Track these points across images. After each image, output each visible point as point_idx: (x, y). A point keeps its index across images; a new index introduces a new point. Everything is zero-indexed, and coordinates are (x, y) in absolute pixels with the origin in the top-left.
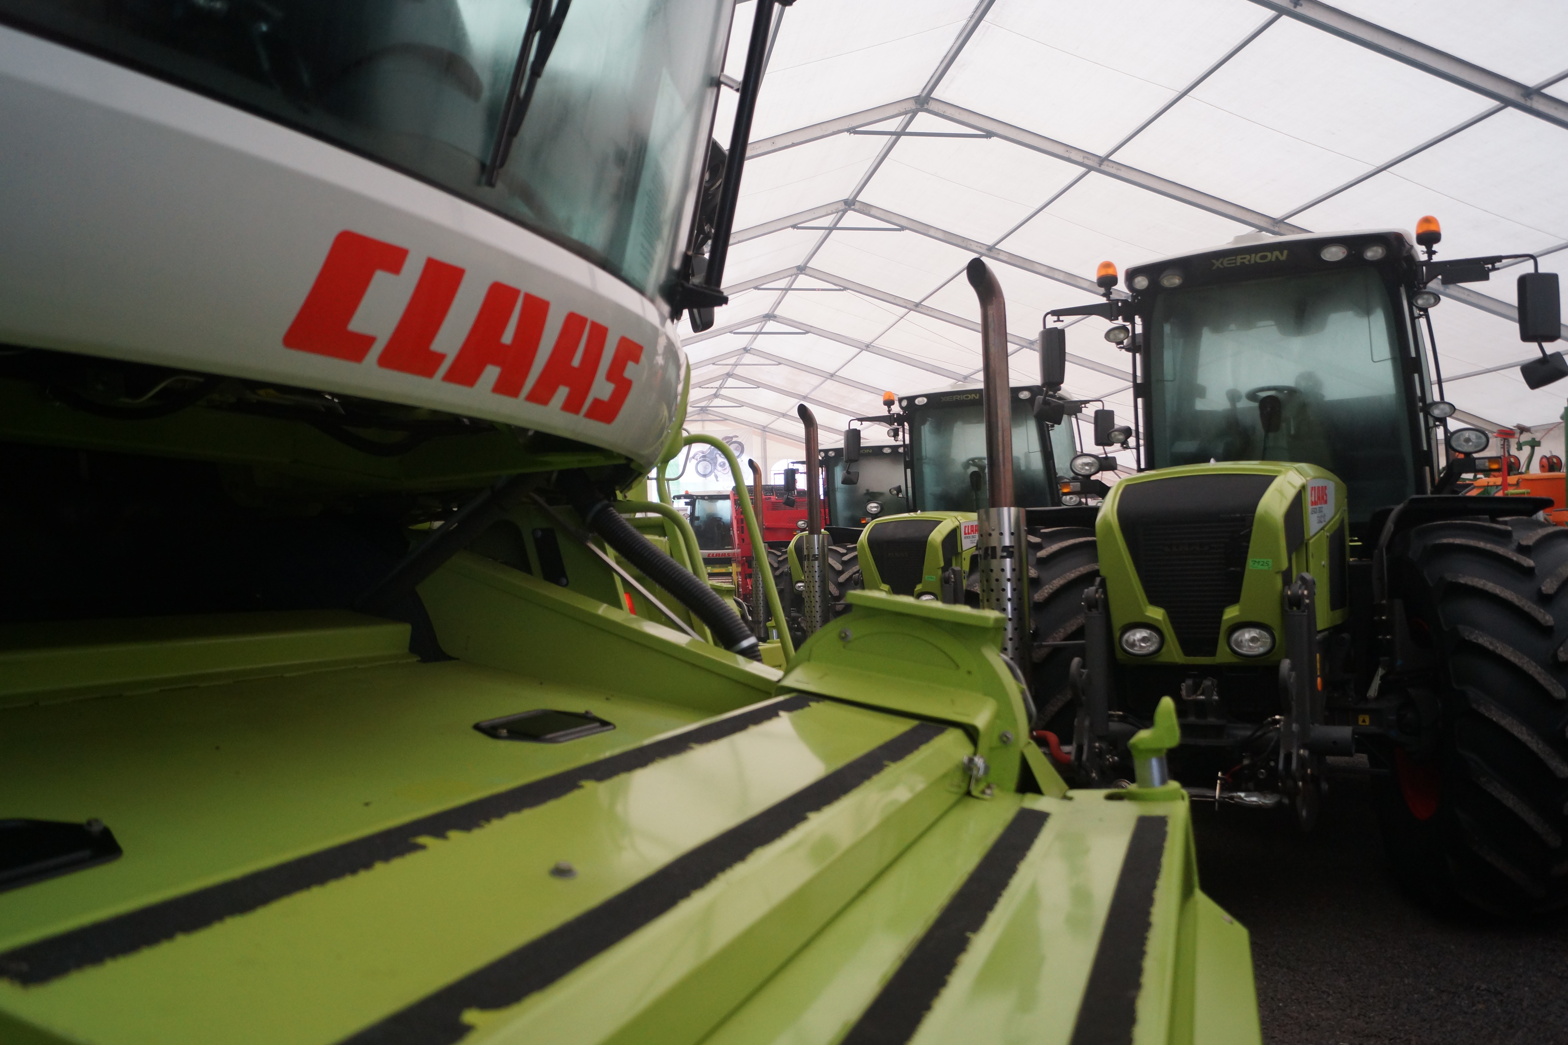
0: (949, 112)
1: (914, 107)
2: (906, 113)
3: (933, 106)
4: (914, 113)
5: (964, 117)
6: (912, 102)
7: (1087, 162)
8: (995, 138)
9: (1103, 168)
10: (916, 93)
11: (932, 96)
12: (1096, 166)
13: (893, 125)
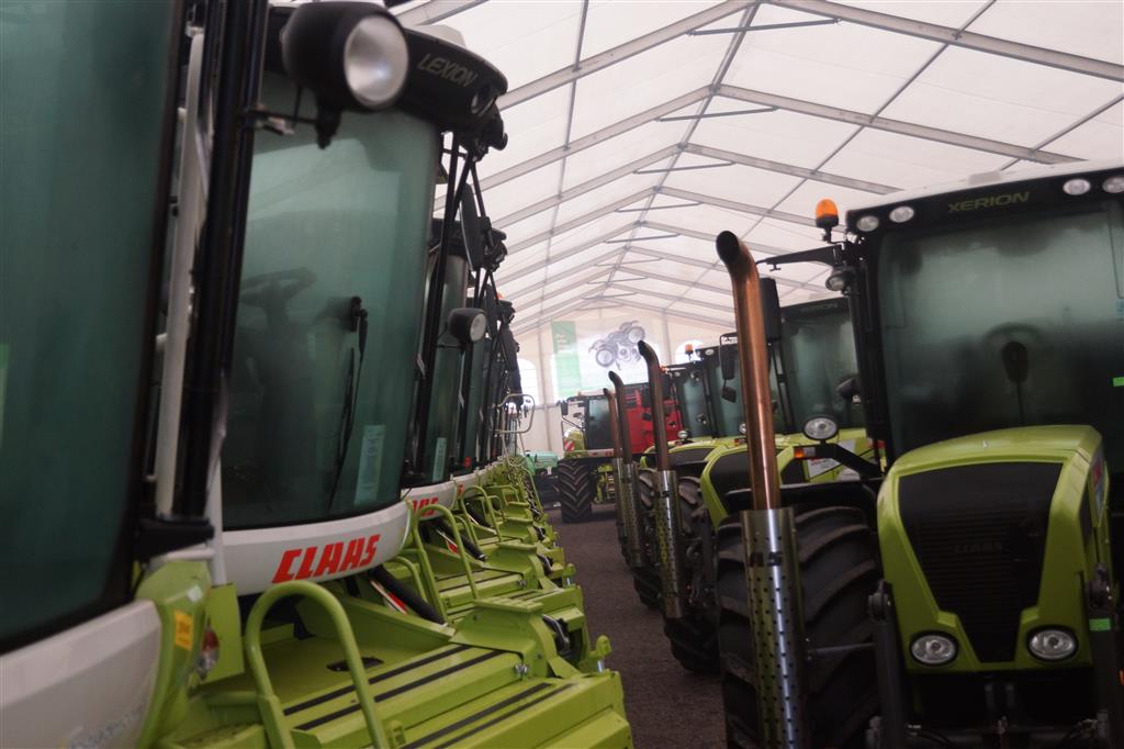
0: (738, 94)
1: (708, 94)
2: (703, 99)
3: (723, 90)
4: (710, 98)
5: (752, 97)
6: (707, 90)
7: (859, 121)
8: (779, 110)
9: (874, 124)
10: (709, 83)
11: (723, 82)
12: (867, 123)
13: (694, 110)
